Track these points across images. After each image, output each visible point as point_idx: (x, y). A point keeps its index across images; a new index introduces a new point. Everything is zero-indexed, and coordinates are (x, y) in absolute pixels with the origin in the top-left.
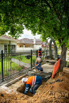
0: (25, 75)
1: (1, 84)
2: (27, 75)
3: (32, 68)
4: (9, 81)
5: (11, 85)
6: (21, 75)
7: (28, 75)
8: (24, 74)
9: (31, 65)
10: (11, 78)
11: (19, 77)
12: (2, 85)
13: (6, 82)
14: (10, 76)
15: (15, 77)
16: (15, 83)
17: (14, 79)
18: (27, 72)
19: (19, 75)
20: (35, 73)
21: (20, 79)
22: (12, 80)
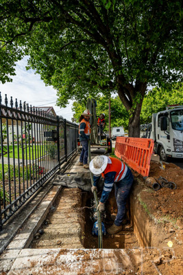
0: (59, 187)
2: (64, 187)
3: (62, 166)
4: (25, 222)
6: (47, 189)
8: (54, 185)
10: (25, 208)
12: (6, 248)
14: (20, 199)
15: (33, 199)
17: (36, 208)
18: (58, 179)
19: (41, 191)
20: (83, 175)
21: (56, 202)
22: (33, 213)
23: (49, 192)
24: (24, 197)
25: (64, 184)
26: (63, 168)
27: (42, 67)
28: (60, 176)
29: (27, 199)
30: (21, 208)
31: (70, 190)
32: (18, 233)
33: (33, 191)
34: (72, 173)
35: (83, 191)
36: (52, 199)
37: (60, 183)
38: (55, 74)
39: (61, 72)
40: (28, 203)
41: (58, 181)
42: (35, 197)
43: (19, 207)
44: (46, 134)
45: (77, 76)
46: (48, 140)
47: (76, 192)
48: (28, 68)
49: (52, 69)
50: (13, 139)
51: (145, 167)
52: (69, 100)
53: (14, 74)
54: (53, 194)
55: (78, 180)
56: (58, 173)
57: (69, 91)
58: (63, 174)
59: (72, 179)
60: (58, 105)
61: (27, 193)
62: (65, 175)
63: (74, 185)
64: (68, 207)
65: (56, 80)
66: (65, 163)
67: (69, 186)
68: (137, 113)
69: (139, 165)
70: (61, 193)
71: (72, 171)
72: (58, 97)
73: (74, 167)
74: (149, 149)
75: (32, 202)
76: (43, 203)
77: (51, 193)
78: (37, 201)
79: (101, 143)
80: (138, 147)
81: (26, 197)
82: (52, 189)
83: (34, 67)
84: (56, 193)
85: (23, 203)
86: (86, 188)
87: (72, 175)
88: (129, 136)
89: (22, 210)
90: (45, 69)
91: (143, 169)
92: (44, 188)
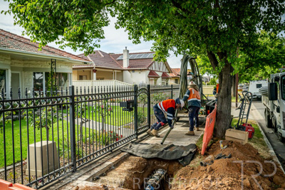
0: (126, 154)
1: (73, 177)
2: (131, 154)
3: (139, 137)
4: (90, 171)
5: (98, 179)
6: (115, 154)
7: (134, 153)
8: (123, 152)
9: (137, 129)
10: (93, 164)
11: (113, 160)
12: (76, 179)
13: (82, 172)
14: (90, 157)
15: (100, 159)
16: (106, 175)
17: (100, 165)
19: (109, 155)
20: (154, 147)
21: (117, 164)
22: (97, 167)
23: (114, 156)
24: (94, 157)
25: (130, 151)
26: (141, 138)
28: (133, 145)
29: (96, 158)
32: (84, 174)
33: (102, 154)
34: (145, 144)
40: (96, 161)
42: (103, 158)
43: (89, 162)
44: (122, 104)
46: (124, 110)
47: (138, 160)
55: (146, 150)
56: (132, 142)
58: (136, 143)
61: (96, 153)
62: (138, 145)
64: (125, 169)
70: (124, 159)
75: (99, 161)
76: (107, 163)
77: (116, 157)
78: (103, 161)
82: (118, 154)
84: (119, 158)
85: (93, 160)
89: (91, 165)
92: (112, 153)
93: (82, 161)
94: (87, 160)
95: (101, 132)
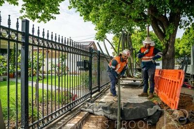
2: (91, 113)
3: (93, 96)
6: (74, 113)
8: (82, 111)
18: (86, 106)
19: (68, 114)
20: (111, 105)
23: (75, 116)
24: (52, 117)
25: (91, 110)
26: (95, 97)
27: (81, 6)
28: (89, 104)
29: (55, 120)
30: (48, 126)
31: (96, 117)
33: (61, 113)
34: (101, 102)
35: (109, 119)
36: (76, 122)
37: (87, 110)
38: (92, 11)
39: (98, 9)
40: (55, 123)
41: (86, 108)
42: (62, 119)
43: (46, 125)
44: (79, 64)
45: (113, 11)
46: (80, 69)
47: (101, 119)
48: (70, 8)
49: (90, 7)
50: (52, 68)
51: (175, 99)
52: (106, 34)
53: (59, 13)
54: (78, 118)
55: (105, 108)
56: (88, 101)
57: (106, 25)
59: (99, 108)
60: (97, 39)
61: (55, 114)
62: (94, 103)
63: (100, 113)
65: (94, 16)
66: (98, 93)
67: (95, 113)
68: (170, 44)
69: (169, 97)
70: (86, 119)
71: (102, 100)
72: (97, 32)
73: (106, 97)
74: (179, 81)
75: (59, 123)
76: (68, 125)
77: (77, 117)
78: (63, 122)
79: (136, 76)
80: (170, 79)
81: (54, 117)
82: (78, 114)
83: (75, 6)
84: (81, 118)
85: (51, 122)
86: (112, 117)
87: (100, 104)
88: (163, 68)
90: (84, 7)
91: (172, 101)
92: (72, 112)
93: (37, 124)
94: (43, 122)
95: (57, 91)
